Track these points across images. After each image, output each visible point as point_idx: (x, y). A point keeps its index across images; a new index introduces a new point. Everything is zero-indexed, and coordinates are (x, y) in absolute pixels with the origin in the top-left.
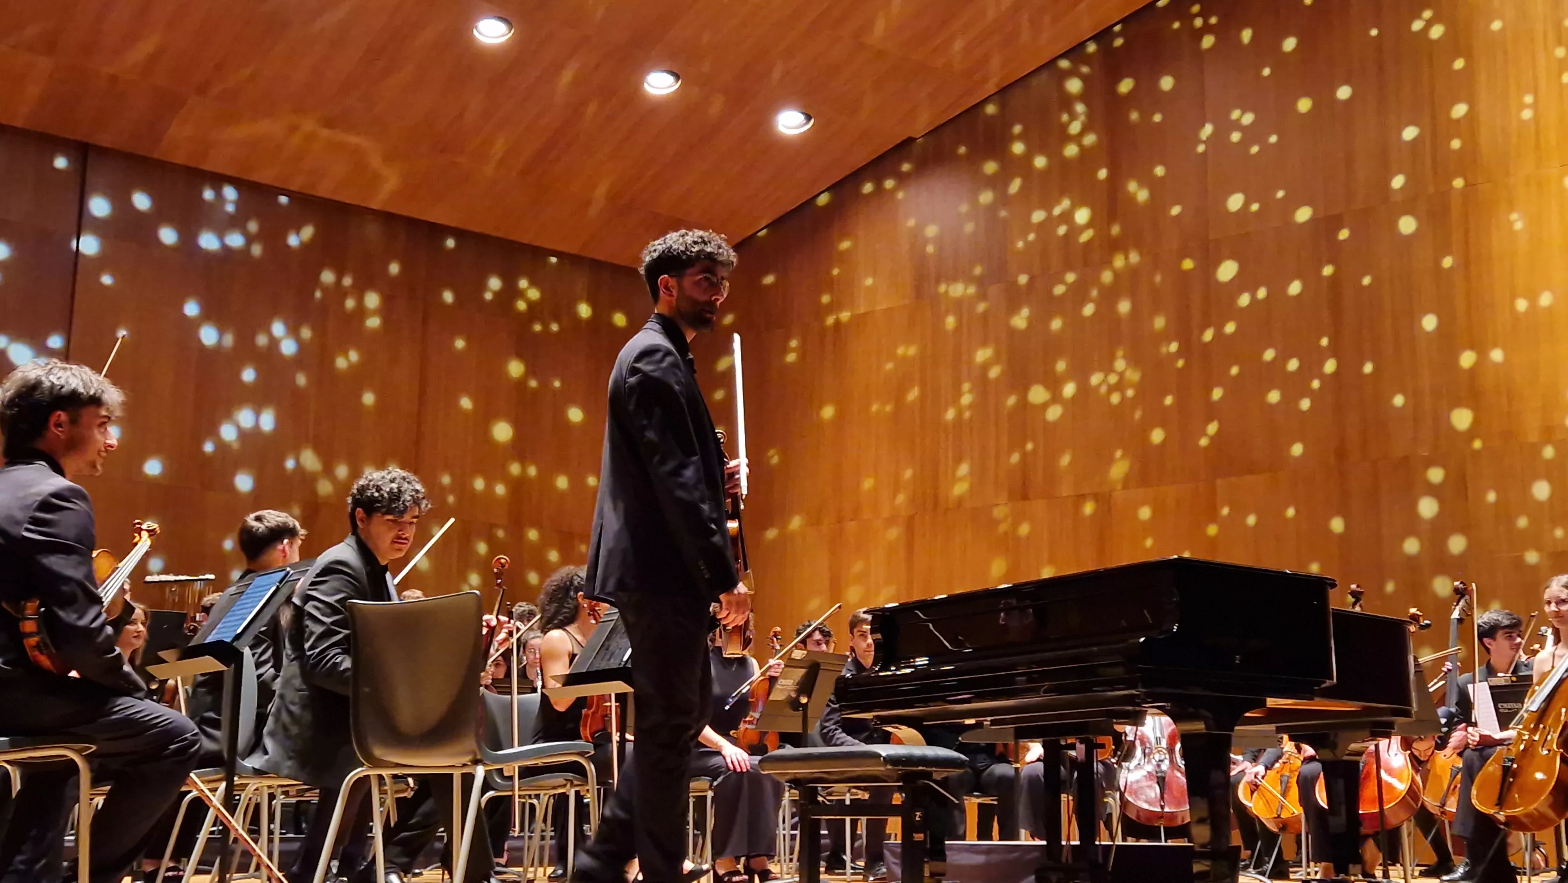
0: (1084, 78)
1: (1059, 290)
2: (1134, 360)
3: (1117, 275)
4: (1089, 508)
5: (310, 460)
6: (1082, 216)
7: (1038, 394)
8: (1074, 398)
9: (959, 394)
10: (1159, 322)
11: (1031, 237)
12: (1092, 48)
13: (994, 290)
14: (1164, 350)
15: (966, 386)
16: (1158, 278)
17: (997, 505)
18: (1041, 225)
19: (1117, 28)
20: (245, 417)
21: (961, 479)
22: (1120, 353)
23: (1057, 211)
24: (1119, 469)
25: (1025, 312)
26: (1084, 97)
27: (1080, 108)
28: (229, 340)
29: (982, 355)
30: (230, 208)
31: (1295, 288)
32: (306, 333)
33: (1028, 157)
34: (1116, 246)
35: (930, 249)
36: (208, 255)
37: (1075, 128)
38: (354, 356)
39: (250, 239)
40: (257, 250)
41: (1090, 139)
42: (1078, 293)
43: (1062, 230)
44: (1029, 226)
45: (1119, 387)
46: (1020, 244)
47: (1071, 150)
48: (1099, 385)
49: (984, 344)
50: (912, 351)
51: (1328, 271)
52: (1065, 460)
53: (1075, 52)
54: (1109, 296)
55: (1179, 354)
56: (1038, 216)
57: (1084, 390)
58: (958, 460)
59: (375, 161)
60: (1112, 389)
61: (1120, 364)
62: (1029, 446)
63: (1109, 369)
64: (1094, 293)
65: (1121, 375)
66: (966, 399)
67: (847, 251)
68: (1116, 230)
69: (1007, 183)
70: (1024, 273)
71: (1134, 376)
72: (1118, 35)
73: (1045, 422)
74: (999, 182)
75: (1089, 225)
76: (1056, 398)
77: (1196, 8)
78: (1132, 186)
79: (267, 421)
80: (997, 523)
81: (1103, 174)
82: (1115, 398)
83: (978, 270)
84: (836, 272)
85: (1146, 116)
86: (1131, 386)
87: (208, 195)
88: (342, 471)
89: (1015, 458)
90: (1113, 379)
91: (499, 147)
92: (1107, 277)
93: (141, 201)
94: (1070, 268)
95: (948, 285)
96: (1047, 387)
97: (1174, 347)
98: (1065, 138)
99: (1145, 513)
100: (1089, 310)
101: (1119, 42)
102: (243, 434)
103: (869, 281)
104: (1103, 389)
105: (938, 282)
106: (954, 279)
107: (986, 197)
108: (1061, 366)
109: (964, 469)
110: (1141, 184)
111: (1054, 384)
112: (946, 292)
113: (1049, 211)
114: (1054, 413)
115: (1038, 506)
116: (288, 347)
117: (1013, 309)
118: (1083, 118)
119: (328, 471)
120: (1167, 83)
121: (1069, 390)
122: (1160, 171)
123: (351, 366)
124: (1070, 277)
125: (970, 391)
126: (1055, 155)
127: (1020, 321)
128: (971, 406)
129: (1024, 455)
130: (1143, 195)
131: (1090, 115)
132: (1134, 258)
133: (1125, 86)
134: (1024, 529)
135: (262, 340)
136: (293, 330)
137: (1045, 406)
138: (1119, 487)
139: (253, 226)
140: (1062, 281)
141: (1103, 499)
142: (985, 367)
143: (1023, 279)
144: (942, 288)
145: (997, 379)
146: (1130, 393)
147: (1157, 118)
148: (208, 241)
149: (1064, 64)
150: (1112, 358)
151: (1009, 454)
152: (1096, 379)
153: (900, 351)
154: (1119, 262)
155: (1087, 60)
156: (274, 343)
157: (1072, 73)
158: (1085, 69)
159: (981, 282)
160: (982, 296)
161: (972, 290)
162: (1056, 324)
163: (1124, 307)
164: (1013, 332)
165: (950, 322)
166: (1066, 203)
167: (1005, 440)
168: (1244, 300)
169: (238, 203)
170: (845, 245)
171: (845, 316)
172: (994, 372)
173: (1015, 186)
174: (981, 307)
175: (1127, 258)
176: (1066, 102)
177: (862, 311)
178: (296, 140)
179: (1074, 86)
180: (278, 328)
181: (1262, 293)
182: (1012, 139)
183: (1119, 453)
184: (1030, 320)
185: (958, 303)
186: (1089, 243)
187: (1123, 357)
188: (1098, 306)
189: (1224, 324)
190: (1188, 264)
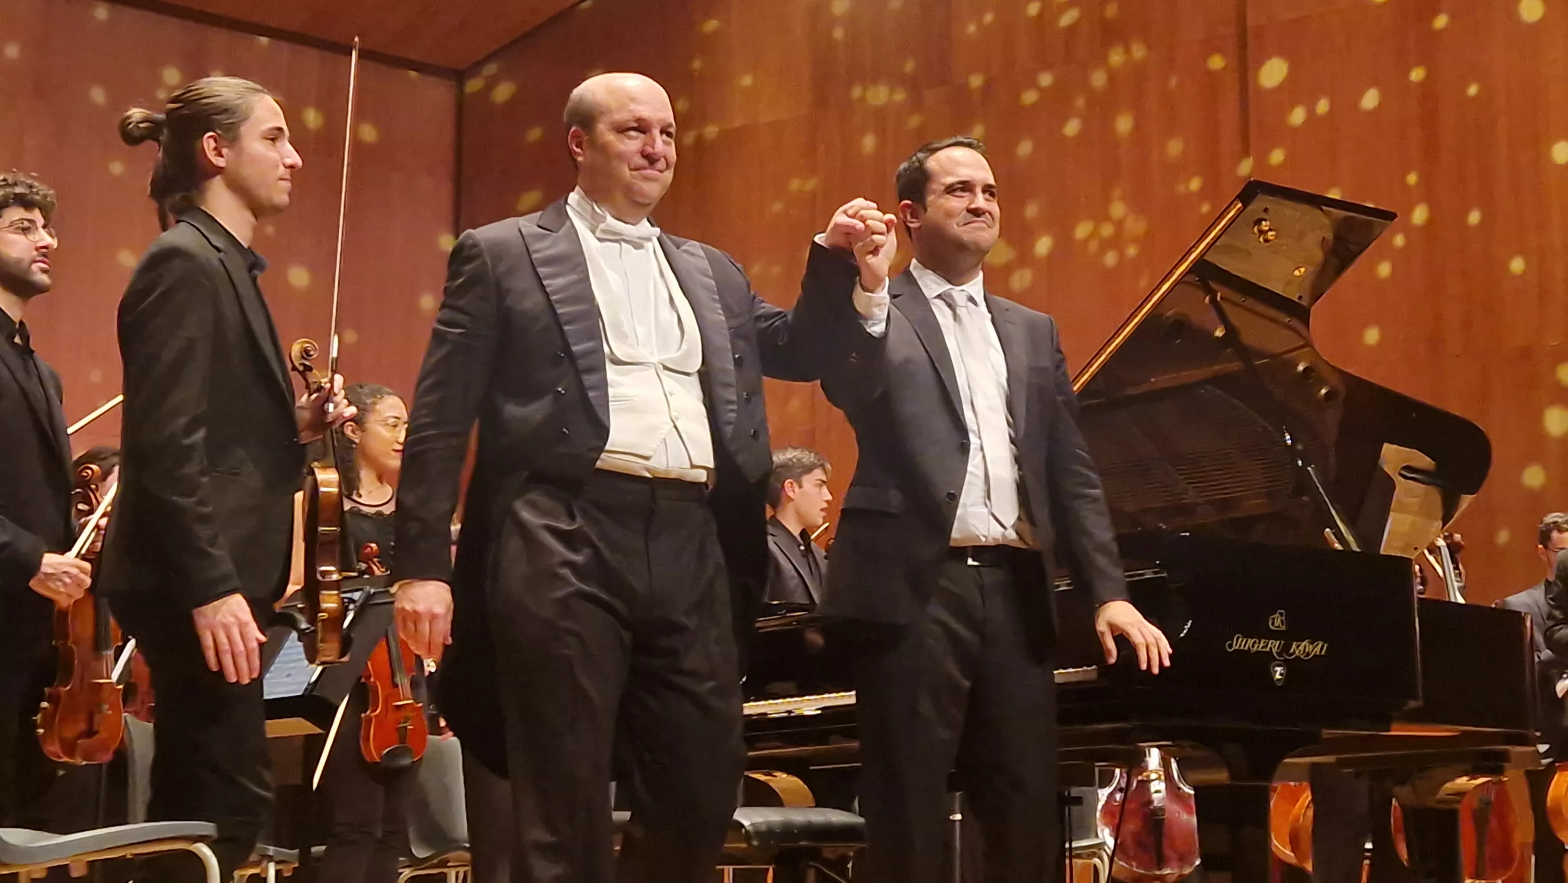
1: (1029, 97)
2: (1137, 203)
3: (1113, 76)
8: (1050, 256)
10: (1175, 147)
11: (988, 18)
13: (933, 97)
14: (1181, 189)
16: (1173, 82)
22: (1117, 192)
25: (978, 130)
31: (1370, 100)
34: (1112, 34)
35: (838, 33)
42: (1056, 104)
43: (1033, 10)
45: (1116, 242)
46: (972, 28)
48: (1087, 239)
50: (811, 184)
51: (1417, 75)
54: (1102, 107)
55: (1203, 194)
57: (1065, 245)
60: (1107, 244)
61: (1118, 209)
63: (1101, 216)
64: (1080, 102)
65: (1119, 224)
67: (715, 34)
68: (1112, 9)
70: (977, 71)
71: (1136, 226)
76: (1025, 256)
82: (1111, 259)
83: (909, 67)
84: (697, 64)
86: (1135, 240)
90: (1107, 230)
92: (1099, 79)
95: (865, 90)
96: (1010, 241)
97: (1195, 184)
100: (1072, 128)
103: (747, 81)
104: (1093, 246)
105: (850, 84)
106: (875, 81)
108: (1031, 210)
111: (1022, 236)
112: (863, 99)
114: (1021, 279)
117: (961, 125)
121: (1043, 245)
124: (1046, 79)
132: (1139, 51)
140: (1034, 85)
143: (976, 80)
144: (857, 92)
146: (1132, 251)
150: (1107, 201)
152: (1082, 230)
153: (795, 184)
154: (1116, 58)
159: (913, 85)
160: (916, 104)
161: (900, 96)
162: (1025, 149)
163: (1124, 124)
165: (869, 142)
168: (1298, 116)
170: (711, 25)
171: (711, 131)
174: (914, 121)
175: (1127, 52)
177: (737, 124)
181: (1323, 106)
185: (880, 115)
186: (1072, 28)
187: (1123, 198)
188: (1086, 122)
189: (1269, 150)
190: (1216, 62)
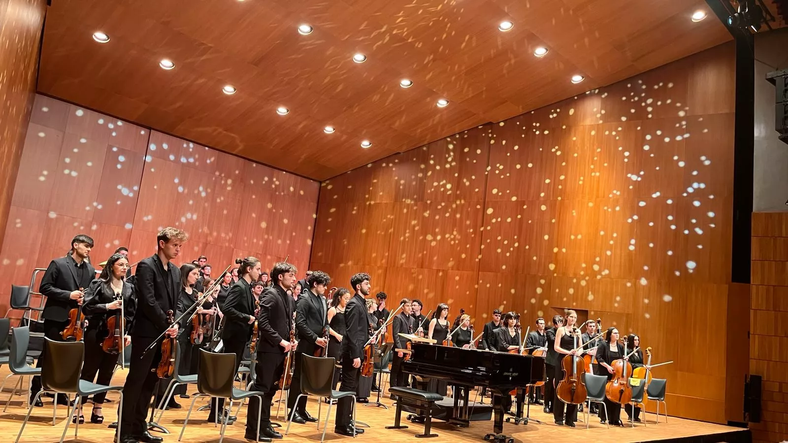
0: (454, 145)
1: (439, 207)
2: (460, 232)
3: (457, 206)
4: (441, 274)
5: (206, 229)
6: (449, 186)
7: (429, 237)
8: (440, 240)
9: (405, 233)
10: (468, 222)
11: (433, 190)
12: (457, 136)
13: (419, 203)
14: (468, 231)
15: (408, 231)
16: (469, 209)
17: (413, 268)
18: (436, 186)
19: (466, 132)
20: (189, 215)
21: (403, 259)
22: (455, 229)
23: (441, 183)
24: (451, 264)
25: (428, 212)
26: (454, 150)
27: (452, 154)
28: (186, 191)
29: (414, 222)
30: (191, 150)
31: (509, 220)
32: (209, 190)
33: (435, 165)
34: (458, 197)
35: (401, 187)
36: (183, 164)
37: (450, 159)
38: (222, 198)
39: (196, 160)
40: (197, 164)
41: (454, 164)
42: (445, 210)
43: (442, 189)
44: (432, 186)
45: (454, 239)
46: (429, 191)
47: (448, 166)
48: (448, 238)
49: (415, 219)
50: (392, 217)
51: (519, 216)
52: (435, 258)
53: (452, 136)
54: (454, 212)
55: (473, 233)
56: (435, 184)
57: (443, 238)
58: (402, 254)
59: (238, 142)
60: (452, 240)
61: (455, 233)
62: (425, 252)
63: (452, 234)
64: (450, 210)
65: (455, 236)
66: (407, 235)
67: (376, 183)
68: (458, 192)
69: (427, 172)
70: (429, 200)
71: (458, 237)
72: (466, 134)
73: (431, 246)
74: (425, 171)
75: (451, 189)
76: (435, 239)
77: (490, 131)
78: (465, 180)
79: (195, 217)
80: (413, 273)
81: (456, 175)
82: (452, 242)
83: (415, 197)
84: (371, 189)
85: (472, 160)
86: (457, 239)
87: (185, 145)
88: (215, 234)
89: (420, 255)
90: (452, 237)
91: (276, 142)
92: (454, 206)
93: (165, 146)
94: (444, 202)
95: (406, 200)
96: (432, 235)
97: (471, 230)
98: (447, 162)
99: (457, 278)
100: (447, 215)
101: (466, 136)
102: (187, 219)
103: (381, 193)
104: (449, 239)
105: (403, 198)
106: (408, 198)
107: (420, 175)
108: (437, 230)
109: (404, 256)
110: (467, 180)
111: (434, 235)
112: (405, 202)
113: (439, 183)
114: (433, 244)
115: (426, 271)
116: (203, 194)
117: (425, 211)
118: (452, 157)
119: (211, 234)
120: (479, 152)
121: (439, 238)
122: (473, 177)
123: (221, 202)
124: (443, 204)
125: (409, 233)
126: (443, 166)
127: (426, 214)
128: (408, 237)
129: (423, 255)
130: (467, 184)
131: (454, 156)
132: (463, 202)
133: (466, 150)
134: (420, 277)
135: (196, 192)
136: (205, 190)
137: (431, 241)
138: (450, 269)
139: (197, 156)
140: (441, 205)
141: (445, 272)
142: (414, 226)
143: (429, 202)
144: (404, 200)
145: (418, 230)
146: (457, 242)
147: (475, 161)
148: (183, 160)
149: (449, 139)
150: (453, 231)
151: (419, 254)
152: (447, 236)
154: (458, 202)
155: (456, 139)
156: (199, 192)
157: (451, 143)
158: (455, 142)
159: (416, 200)
160: (416, 205)
161: (413, 202)
162: (437, 217)
163: (458, 216)
164: (424, 217)
165: (405, 211)
166: (444, 182)
167: (417, 250)
168: (494, 221)
169: (193, 149)
171: (372, 203)
172: (417, 228)
173: (430, 173)
174: (415, 208)
175: (461, 201)
176: (448, 151)
177: (378, 202)
178: (215, 133)
179: (451, 147)
180: (201, 189)
181: (499, 219)
182: (431, 159)
183: (451, 259)
184: (429, 214)
185: (408, 205)
186: (450, 194)
187: (456, 231)
188: (450, 215)
189: (487, 227)
190: (478, 207)
